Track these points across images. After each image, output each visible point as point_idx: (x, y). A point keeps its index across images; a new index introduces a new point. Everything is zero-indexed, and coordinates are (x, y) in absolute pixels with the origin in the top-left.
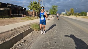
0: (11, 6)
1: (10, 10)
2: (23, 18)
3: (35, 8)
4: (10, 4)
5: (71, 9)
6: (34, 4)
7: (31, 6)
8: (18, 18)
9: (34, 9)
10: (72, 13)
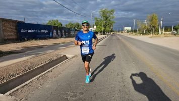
10: (154, 27)
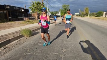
0: (9, 7)
1: (8, 12)
2: (23, 21)
3: (38, 9)
4: (8, 6)
5: (85, 8)
6: (36, 5)
7: (33, 7)
8: (17, 22)
9: (36, 10)
